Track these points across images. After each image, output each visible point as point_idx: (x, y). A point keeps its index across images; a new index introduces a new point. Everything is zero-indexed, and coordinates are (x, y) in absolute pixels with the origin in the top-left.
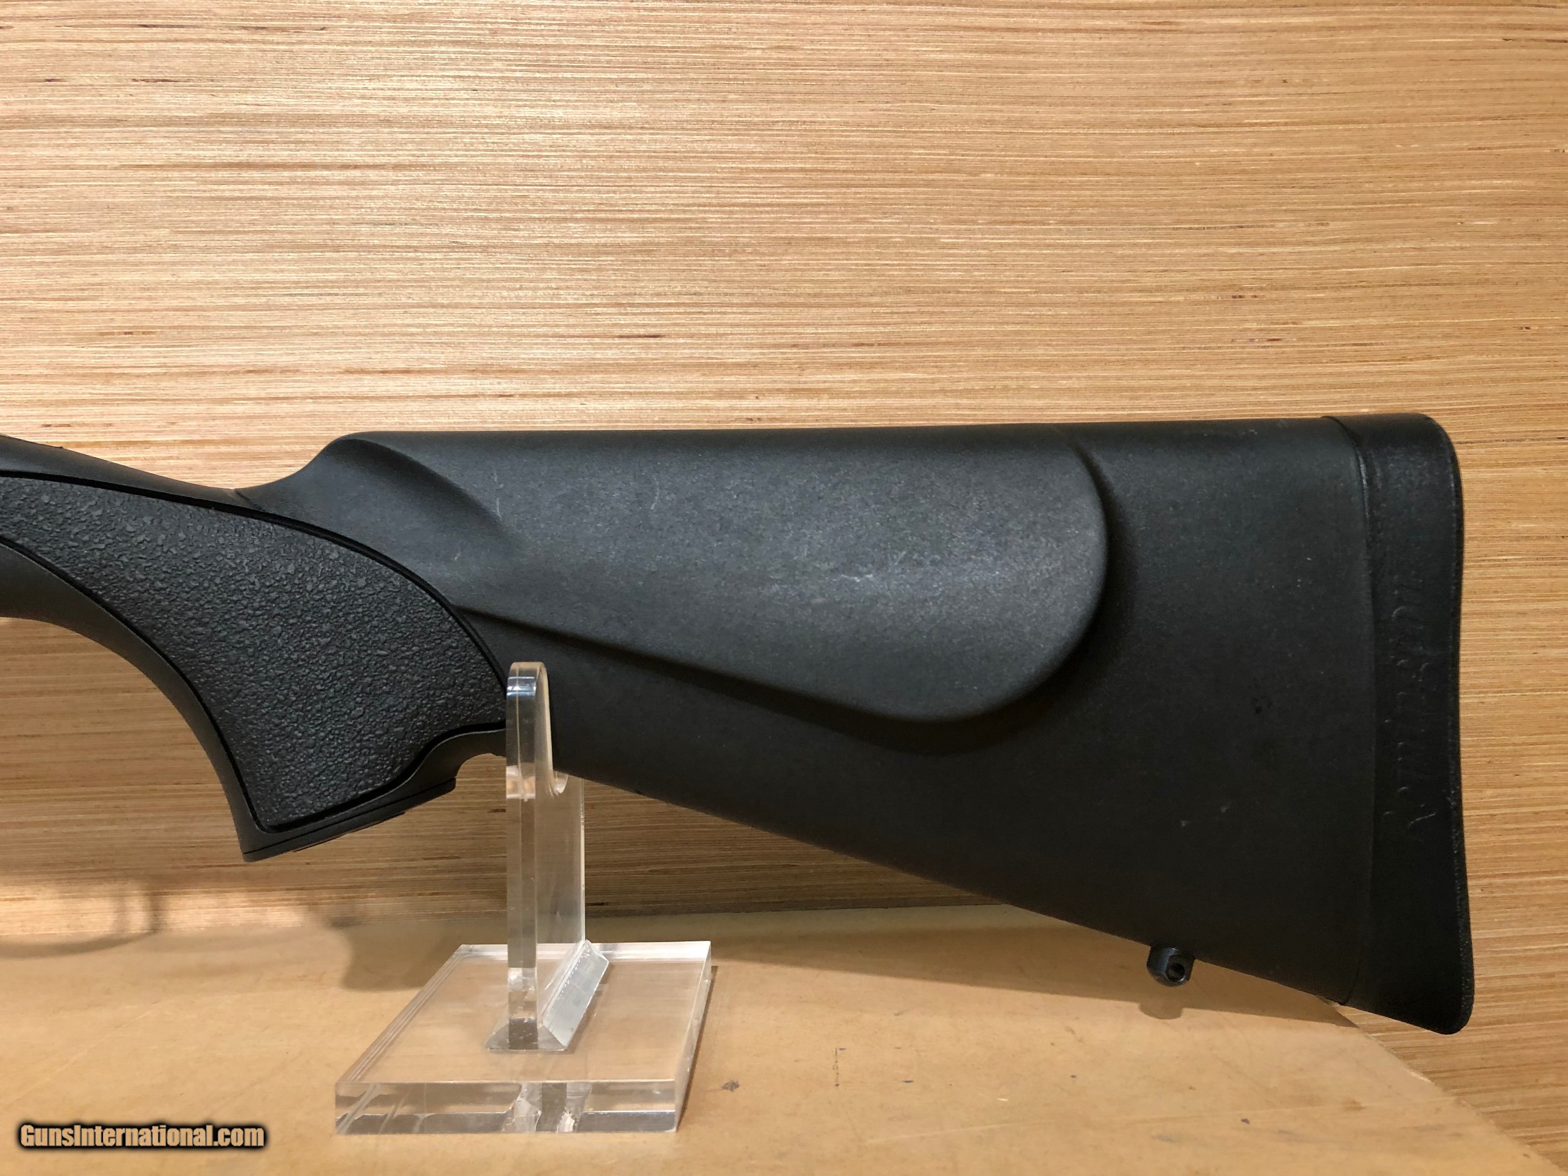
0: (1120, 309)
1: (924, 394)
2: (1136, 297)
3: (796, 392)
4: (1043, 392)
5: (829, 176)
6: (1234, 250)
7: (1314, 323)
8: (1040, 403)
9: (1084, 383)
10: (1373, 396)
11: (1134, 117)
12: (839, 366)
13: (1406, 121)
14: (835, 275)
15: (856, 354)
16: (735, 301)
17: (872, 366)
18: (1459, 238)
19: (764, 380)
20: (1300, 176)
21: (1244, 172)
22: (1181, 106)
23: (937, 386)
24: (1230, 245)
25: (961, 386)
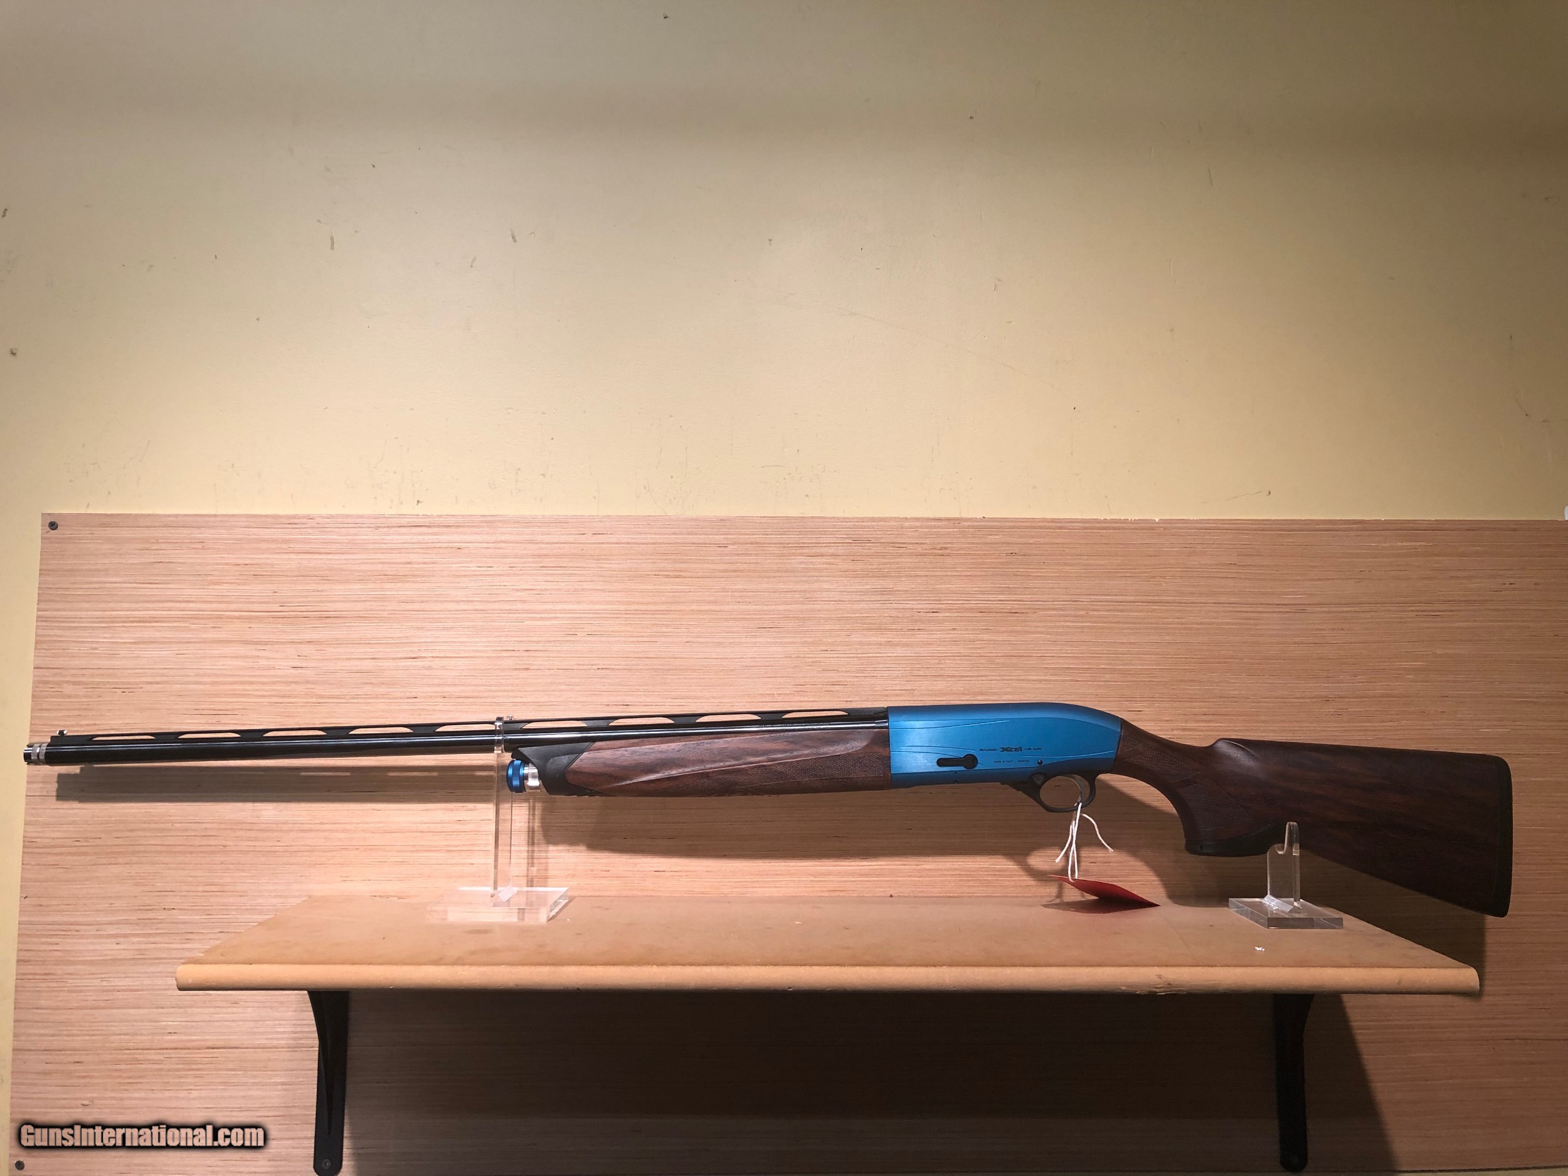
0: (1289, 704)
1: (1226, 731)
2: (1294, 700)
3: (1184, 730)
4: (1264, 731)
5: (1194, 660)
6: (1326, 685)
7: (1353, 710)
8: (1263, 734)
9: (1277, 728)
10: (1373, 733)
11: (1293, 641)
12: (1198, 721)
13: (1383, 643)
14: (1197, 692)
15: (1204, 717)
16: (1164, 699)
17: (1209, 721)
18: (1400, 682)
19: (1174, 725)
20: (1347, 660)
21: (1329, 659)
22: (1309, 637)
23: (1231, 728)
24: (1324, 683)
25: (1238, 728)
